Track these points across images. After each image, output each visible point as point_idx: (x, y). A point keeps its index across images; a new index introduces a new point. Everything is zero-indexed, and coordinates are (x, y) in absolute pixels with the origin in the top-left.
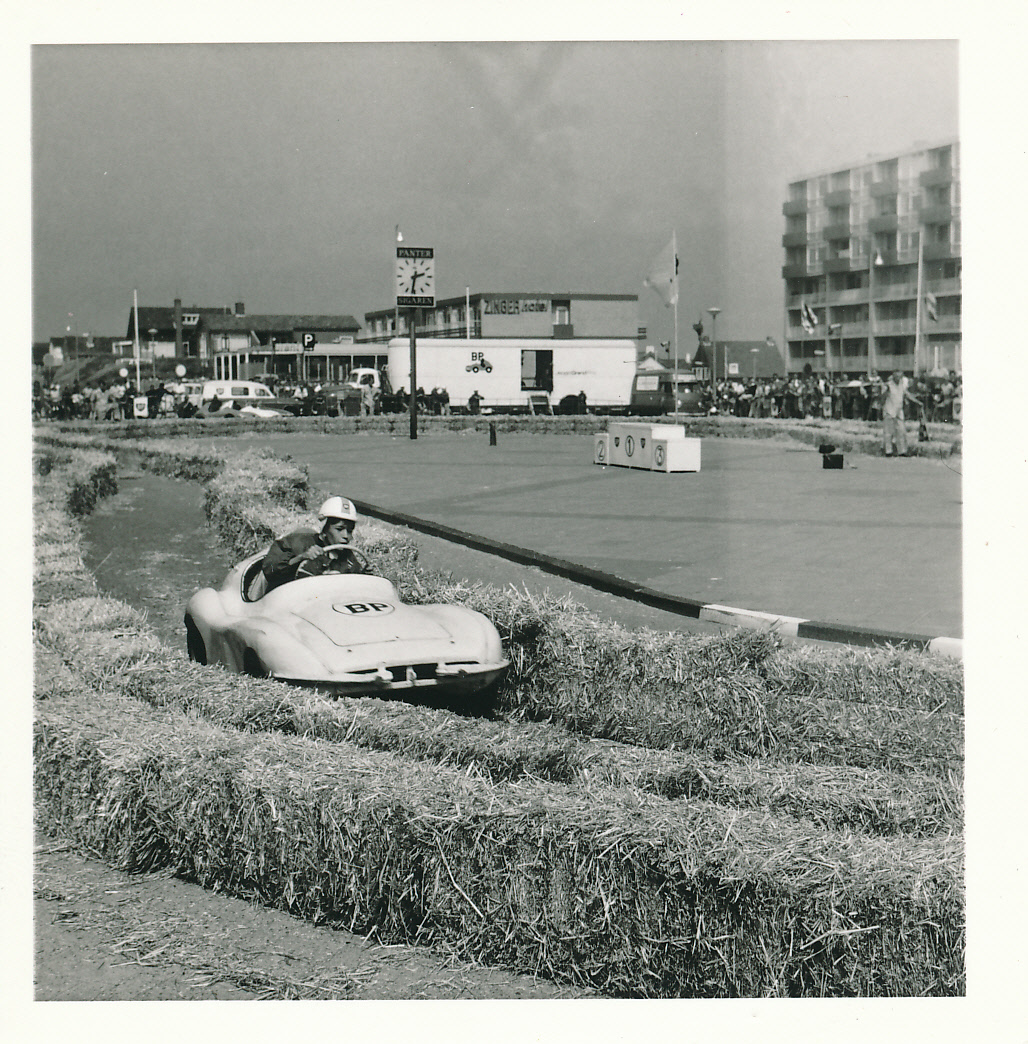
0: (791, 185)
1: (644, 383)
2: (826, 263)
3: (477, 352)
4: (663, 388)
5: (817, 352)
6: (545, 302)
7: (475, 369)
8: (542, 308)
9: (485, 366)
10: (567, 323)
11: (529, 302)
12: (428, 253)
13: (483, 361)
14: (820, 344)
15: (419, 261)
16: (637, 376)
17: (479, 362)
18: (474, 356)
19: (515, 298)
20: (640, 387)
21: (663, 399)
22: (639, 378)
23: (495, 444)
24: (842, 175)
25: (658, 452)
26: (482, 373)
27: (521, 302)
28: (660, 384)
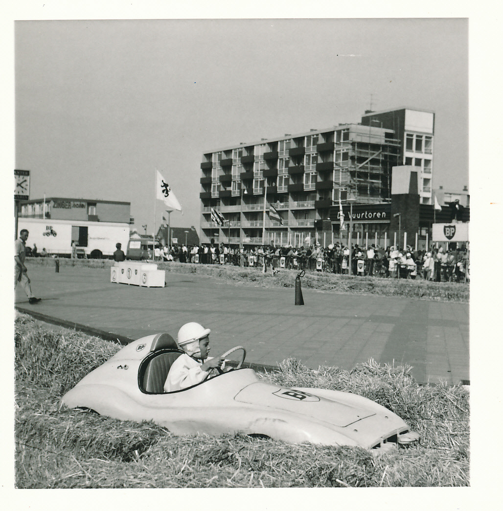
0: (205, 155)
1: (134, 245)
2: (220, 193)
3: (49, 225)
4: (143, 248)
5: (215, 234)
6: (84, 203)
7: (47, 234)
8: (82, 206)
9: (53, 233)
10: (95, 214)
11: (76, 203)
12: (26, 173)
13: (52, 231)
14: (217, 231)
15: (21, 177)
16: (130, 241)
17: (50, 231)
18: (47, 228)
19: (69, 201)
20: (131, 247)
21: (143, 253)
22: (131, 242)
23: (58, 272)
24: (228, 152)
25: (144, 276)
26: (51, 236)
27: (72, 203)
28: (142, 245)
